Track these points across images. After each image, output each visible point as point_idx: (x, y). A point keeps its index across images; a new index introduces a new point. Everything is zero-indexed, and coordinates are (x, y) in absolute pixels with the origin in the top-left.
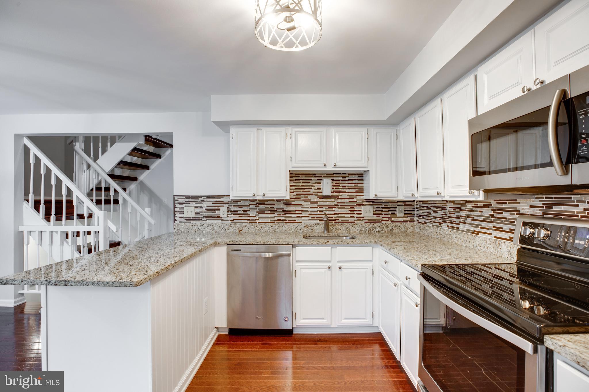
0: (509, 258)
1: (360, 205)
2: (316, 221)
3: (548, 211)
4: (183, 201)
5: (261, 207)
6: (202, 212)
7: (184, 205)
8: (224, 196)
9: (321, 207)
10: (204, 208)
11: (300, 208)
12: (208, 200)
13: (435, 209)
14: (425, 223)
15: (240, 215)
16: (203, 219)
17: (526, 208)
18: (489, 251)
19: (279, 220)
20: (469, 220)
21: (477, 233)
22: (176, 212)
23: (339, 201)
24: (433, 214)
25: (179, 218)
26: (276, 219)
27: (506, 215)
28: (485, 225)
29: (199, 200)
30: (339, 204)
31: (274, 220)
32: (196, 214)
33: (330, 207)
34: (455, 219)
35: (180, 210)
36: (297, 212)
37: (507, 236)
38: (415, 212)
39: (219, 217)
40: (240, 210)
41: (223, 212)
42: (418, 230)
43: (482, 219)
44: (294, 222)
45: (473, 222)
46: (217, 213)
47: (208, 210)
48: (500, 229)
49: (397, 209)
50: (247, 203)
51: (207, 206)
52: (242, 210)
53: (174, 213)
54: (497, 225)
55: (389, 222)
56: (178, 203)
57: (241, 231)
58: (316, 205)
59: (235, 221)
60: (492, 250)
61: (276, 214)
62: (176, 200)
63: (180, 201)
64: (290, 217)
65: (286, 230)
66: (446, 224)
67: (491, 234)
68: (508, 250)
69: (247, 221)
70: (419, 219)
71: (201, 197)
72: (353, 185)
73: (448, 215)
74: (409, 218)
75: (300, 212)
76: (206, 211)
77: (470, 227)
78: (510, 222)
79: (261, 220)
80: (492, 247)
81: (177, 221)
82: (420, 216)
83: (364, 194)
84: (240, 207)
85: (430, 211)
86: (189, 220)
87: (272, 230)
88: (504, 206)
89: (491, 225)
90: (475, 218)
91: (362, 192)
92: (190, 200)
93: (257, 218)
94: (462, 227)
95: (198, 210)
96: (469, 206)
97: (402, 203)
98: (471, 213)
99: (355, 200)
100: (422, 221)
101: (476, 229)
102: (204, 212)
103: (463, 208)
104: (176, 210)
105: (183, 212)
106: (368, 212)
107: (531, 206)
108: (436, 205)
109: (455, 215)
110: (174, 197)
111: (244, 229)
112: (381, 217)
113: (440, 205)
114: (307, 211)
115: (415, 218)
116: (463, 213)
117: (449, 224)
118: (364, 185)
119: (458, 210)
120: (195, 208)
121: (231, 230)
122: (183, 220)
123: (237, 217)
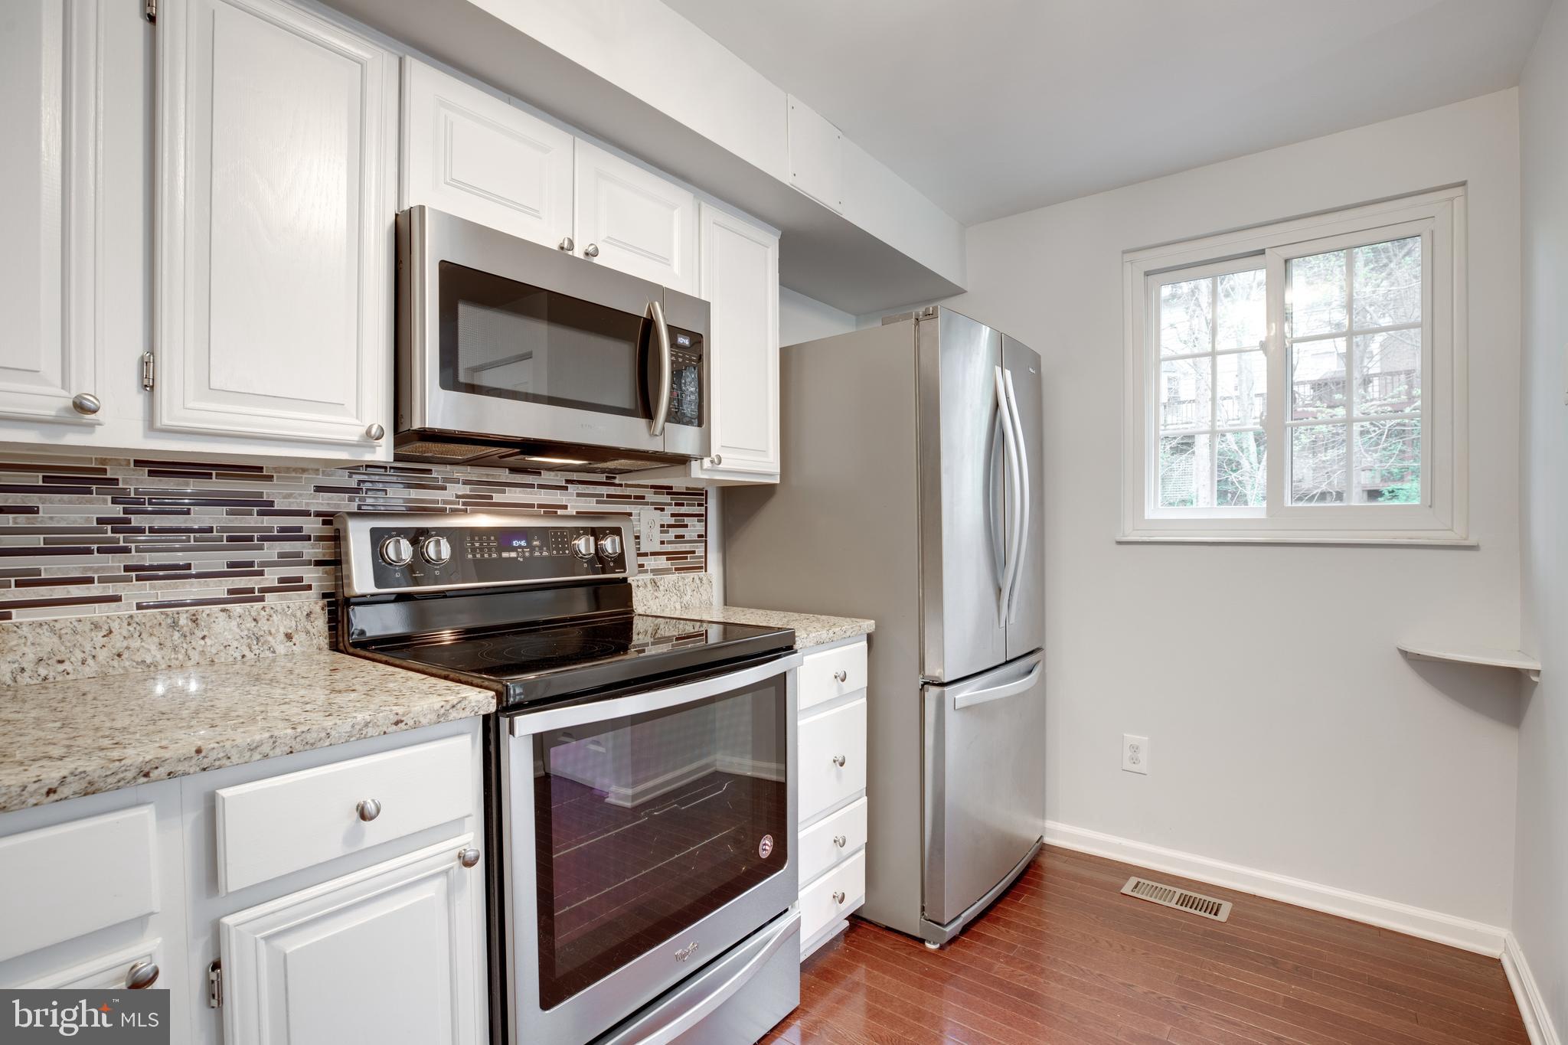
0: (250, 655)
17: (300, 495)
18: (127, 664)
27: (201, 517)
28: (54, 567)
37: (219, 588)
48: (179, 572)
54: (148, 559)
67: (116, 599)
68: (246, 633)
78: (230, 539)
80: (151, 644)
89: (115, 563)
107: (319, 489)
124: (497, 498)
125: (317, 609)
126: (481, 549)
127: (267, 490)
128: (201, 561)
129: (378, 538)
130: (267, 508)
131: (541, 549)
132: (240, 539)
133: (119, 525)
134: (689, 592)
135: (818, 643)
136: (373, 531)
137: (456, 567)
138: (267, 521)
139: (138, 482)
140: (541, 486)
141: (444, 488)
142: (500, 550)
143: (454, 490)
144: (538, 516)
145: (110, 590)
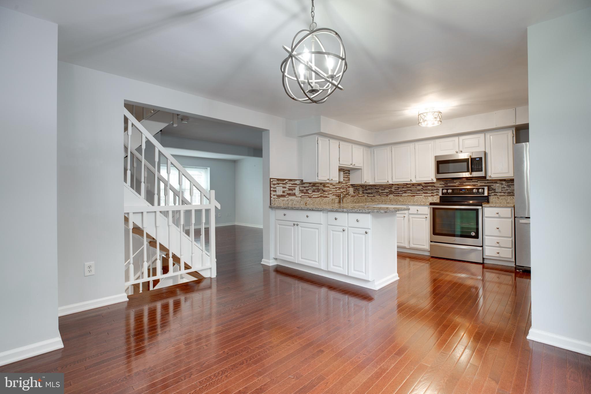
1: (349, 187)
2: (334, 197)
3: (447, 185)
4: (275, 182)
5: (314, 188)
6: (286, 191)
7: (276, 185)
8: (297, 180)
9: (336, 188)
10: (287, 188)
11: (329, 189)
12: (289, 182)
13: (383, 189)
14: (374, 196)
15: (305, 193)
16: (286, 196)
19: (321, 196)
20: (410, 191)
21: (414, 196)
22: (272, 191)
23: (342, 185)
24: (381, 191)
25: (273, 195)
26: (320, 195)
27: (429, 188)
28: (418, 192)
29: (284, 182)
30: (342, 187)
31: (319, 196)
32: (284, 192)
33: (340, 188)
34: (399, 192)
35: (274, 190)
36: (328, 191)
37: (430, 195)
38: (365, 192)
39: (294, 195)
40: (305, 190)
41: (297, 191)
42: (370, 200)
43: (417, 190)
44: (326, 197)
45: (411, 192)
46: (294, 192)
47: (290, 190)
48: (427, 193)
49: (360, 190)
50: (308, 185)
51: (289, 187)
52: (306, 190)
53: (270, 192)
54: (425, 192)
55: (358, 197)
56: (273, 184)
57: (306, 203)
58: (334, 187)
59: (302, 197)
60: (424, 201)
61: (320, 192)
62: (272, 182)
63: (274, 182)
64: (325, 194)
65: (325, 202)
66: (392, 195)
69: (307, 197)
70: (368, 195)
71: (285, 180)
72: (347, 176)
73: (394, 190)
74: (363, 194)
75: (329, 191)
76: (288, 190)
77: (410, 194)
79: (314, 196)
81: (272, 197)
82: (369, 193)
83: (350, 181)
84: (305, 187)
85: (379, 190)
86: (279, 196)
87: (319, 202)
88: (428, 185)
89: (422, 192)
90: (412, 190)
91: (349, 180)
92: (280, 182)
93: (312, 195)
94: (404, 195)
95: (285, 189)
96: (410, 186)
97: (361, 187)
98: (410, 189)
99: (347, 184)
100: (372, 195)
101: (413, 195)
102: (287, 191)
103: (404, 187)
104: (272, 189)
105: (276, 191)
106: (351, 190)
107: (440, 184)
108: (384, 187)
109: (399, 190)
110: (270, 180)
111: (308, 202)
112: (356, 194)
113: (387, 187)
114: (331, 191)
115: (365, 194)
116: (404, 189)
117: (394, 195)
118: (350, 176)
119: (402, 188)
120: (283, 188)
121: (302, 203)
122: (275, 197)
123: (303, 194)
124: (464, 184)
125: (439, 198)
126: (457, 191)
127: (435, 185)
128: (428, 192)
129: (443, 189)
130: (435, 187)
131: (467, 191)
132: (432, 190)
133: (422, 189)
134: (509, 200)
135: (490, 207)
136: (442, 189)
137: (453, 193)
138: (435, 188)
139: (424, 185)
140: (472, 182)
141: (456, 183)
142: (459, 191)
143: (457, 184)
144: (472, 186)
145: (422, 194)
